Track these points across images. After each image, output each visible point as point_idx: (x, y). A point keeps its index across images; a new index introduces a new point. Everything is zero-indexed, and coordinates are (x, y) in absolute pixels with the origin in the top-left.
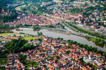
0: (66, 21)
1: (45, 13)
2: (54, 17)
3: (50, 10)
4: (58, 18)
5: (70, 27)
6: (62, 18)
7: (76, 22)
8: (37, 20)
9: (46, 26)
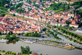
0: (52, 24)
1: (11, 10)
2: (30, 18)
3: (18, 6)
4: (37, 19)
5: (65, 34)
6: (45, 20)
7: (71, 26)
8: (6, 24)
9: (27, 35)
